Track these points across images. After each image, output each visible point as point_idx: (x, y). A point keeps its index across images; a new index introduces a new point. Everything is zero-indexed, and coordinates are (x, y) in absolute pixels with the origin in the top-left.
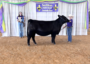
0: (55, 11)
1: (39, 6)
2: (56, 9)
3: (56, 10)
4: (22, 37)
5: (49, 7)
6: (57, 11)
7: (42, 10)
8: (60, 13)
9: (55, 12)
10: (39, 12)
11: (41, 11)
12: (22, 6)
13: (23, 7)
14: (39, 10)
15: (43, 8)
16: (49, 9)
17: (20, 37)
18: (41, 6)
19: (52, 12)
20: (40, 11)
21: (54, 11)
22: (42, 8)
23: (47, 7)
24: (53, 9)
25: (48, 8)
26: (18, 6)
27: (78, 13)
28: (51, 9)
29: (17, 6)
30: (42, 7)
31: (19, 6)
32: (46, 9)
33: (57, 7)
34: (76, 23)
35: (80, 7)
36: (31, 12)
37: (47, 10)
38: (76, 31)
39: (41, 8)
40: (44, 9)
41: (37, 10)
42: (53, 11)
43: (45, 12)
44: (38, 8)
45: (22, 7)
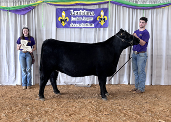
0: (101, 27)
1: (64, 14)
2: (102, 21)
3: (102, 23)
4: (28, 87)
5: (86, 16)
6: (105, 26)
7: (69, 23)
8: (112, 30)
9: (102, 29)
10: (63, 27)
11: (67, 25)
12: (24, 15)
13: (26, 16)
14: (63, 24)
15: (73, 19)
16: (87, 22)
17: (24, 87)
18: (68, 15)
19: (94, 29)
20: (66, 27)
21: (99, 26)
22: (70, 19)
23: (82, 16)
24: (97, 22)
25: (85, 19)
26: (13, 14)
27: (156, 30)
28: (91, 22)
29: (11, 15)
30: (70, 17)
31: (16, 15)
32: (80, 22)
33: (106, 17)
34: (152, 55)
35: (160, 16)
36: (44, 29)
37: (82, 25)
38: (152, 75)
39: (67, 18)
40: (75, 22)
41: (59, 24)
42: (96, 27)
43: (76, 29)
44: (60, 18)
45: (22, 16)
